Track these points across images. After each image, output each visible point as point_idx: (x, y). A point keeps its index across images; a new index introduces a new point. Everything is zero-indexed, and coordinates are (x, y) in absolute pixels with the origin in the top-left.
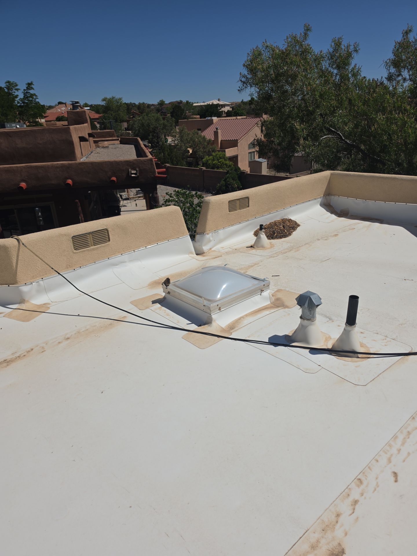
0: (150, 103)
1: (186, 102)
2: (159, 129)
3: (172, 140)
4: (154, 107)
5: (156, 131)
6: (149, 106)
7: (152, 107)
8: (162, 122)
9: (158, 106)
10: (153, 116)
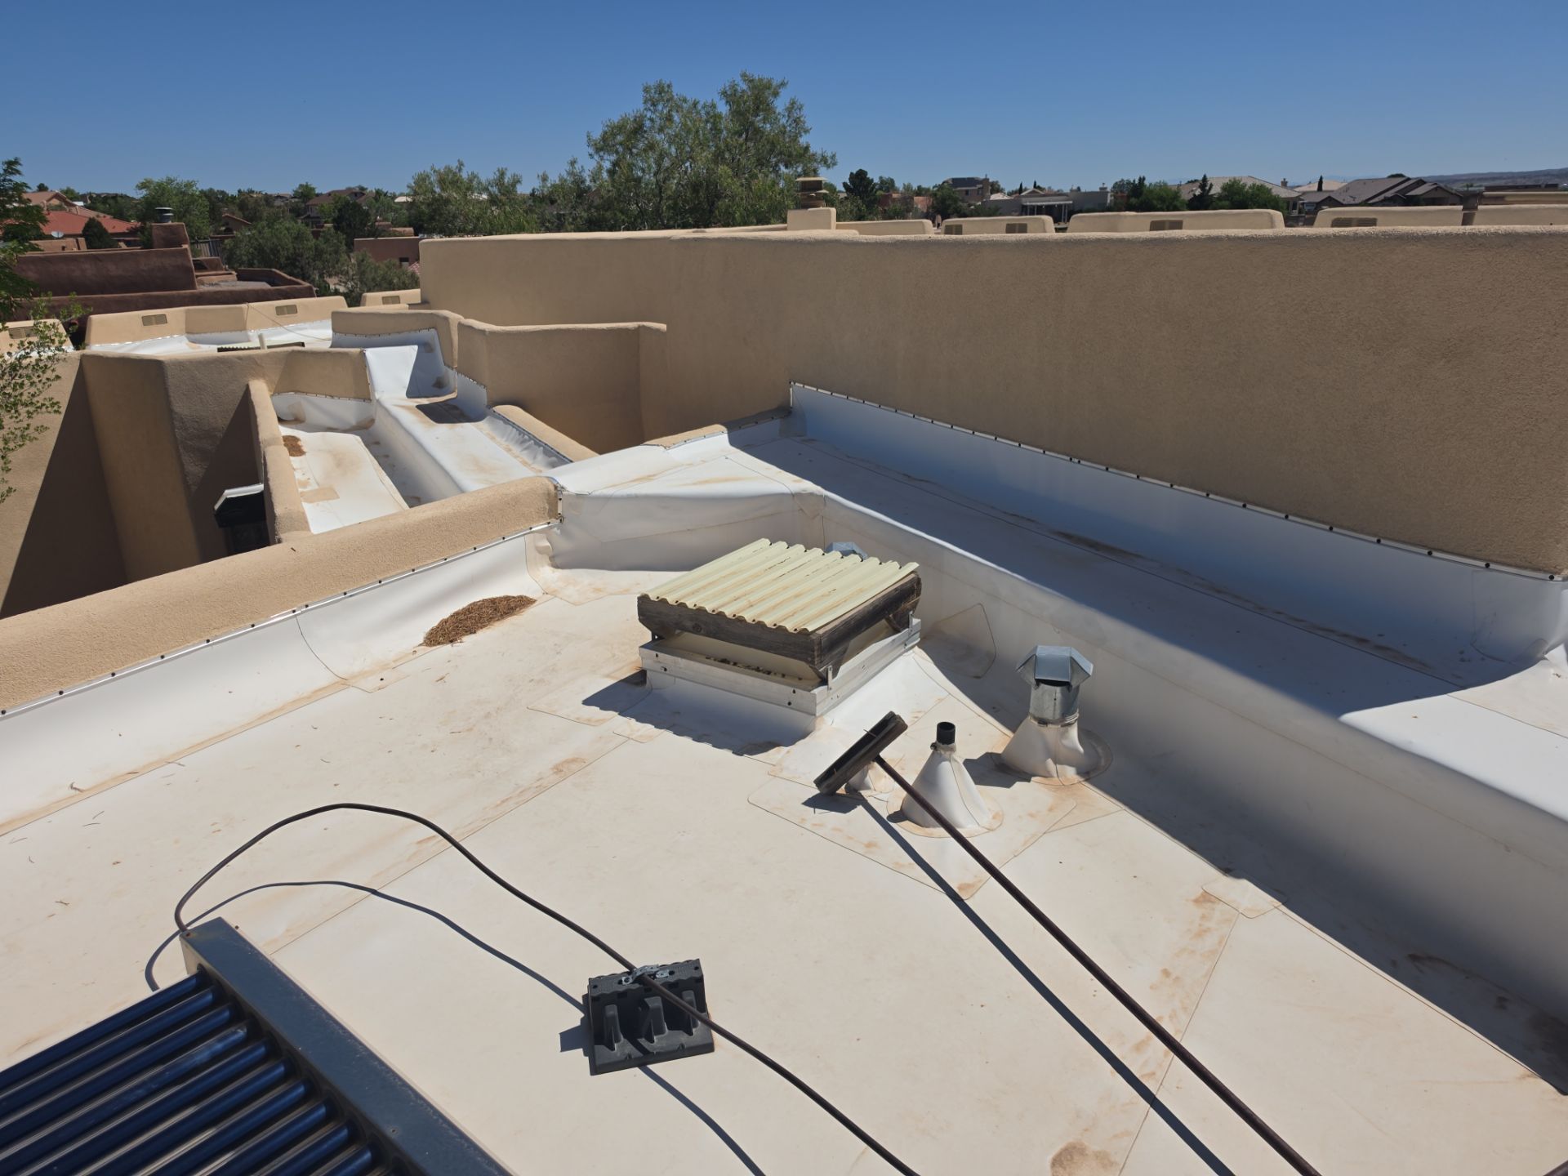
0: (272, 190)
1: (374, 191)
2: (307, 258)
3: (340, 281)
4: (282, 204)
5: (299, 262)
6: (268, 199)
7: (278, 203)
8: (312, 242)
9: (296, 200)
10: (288, 229)
